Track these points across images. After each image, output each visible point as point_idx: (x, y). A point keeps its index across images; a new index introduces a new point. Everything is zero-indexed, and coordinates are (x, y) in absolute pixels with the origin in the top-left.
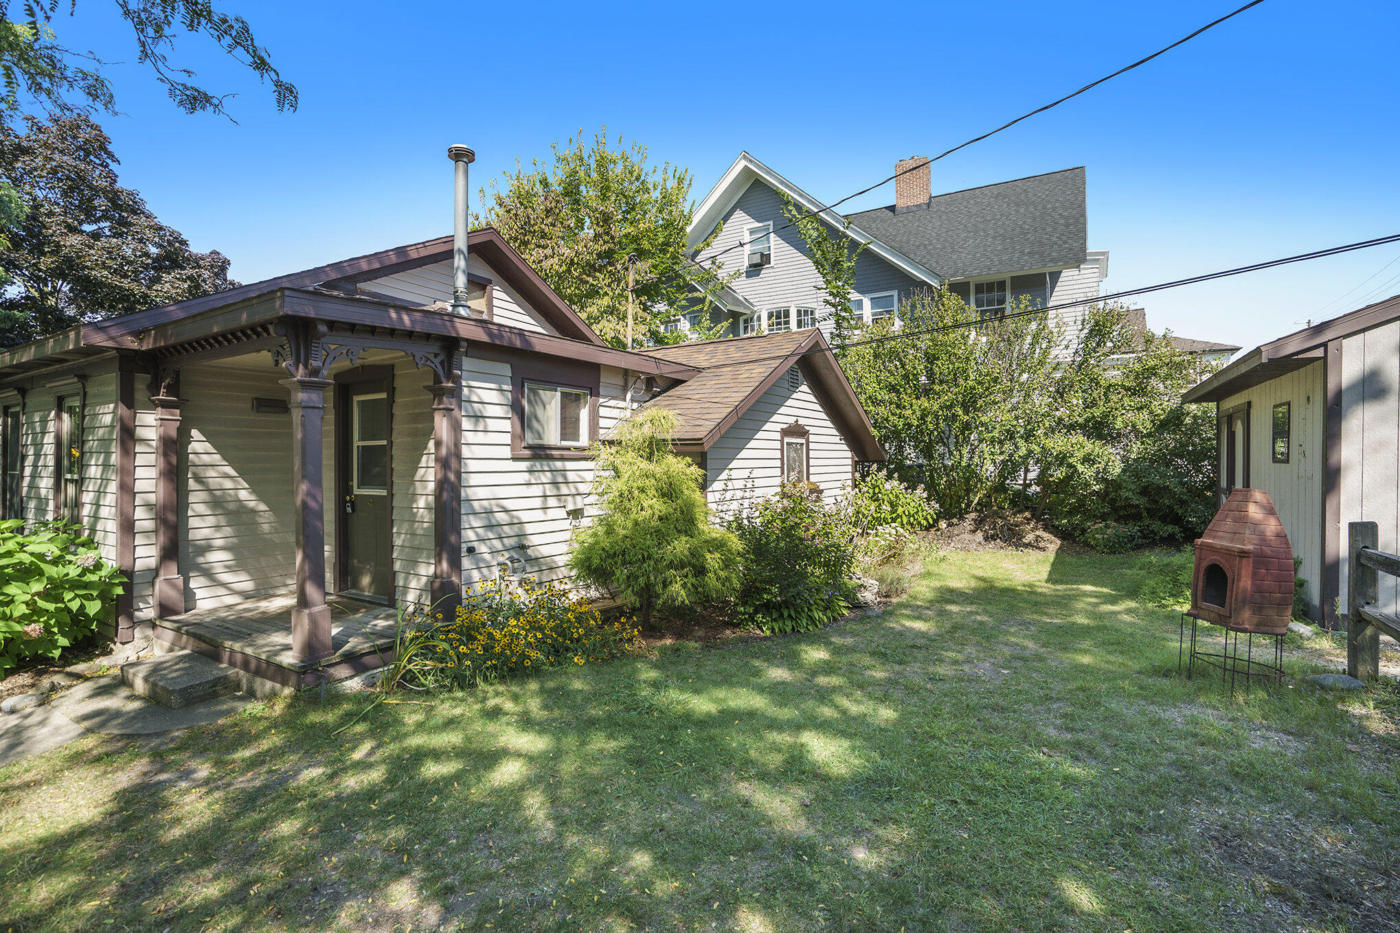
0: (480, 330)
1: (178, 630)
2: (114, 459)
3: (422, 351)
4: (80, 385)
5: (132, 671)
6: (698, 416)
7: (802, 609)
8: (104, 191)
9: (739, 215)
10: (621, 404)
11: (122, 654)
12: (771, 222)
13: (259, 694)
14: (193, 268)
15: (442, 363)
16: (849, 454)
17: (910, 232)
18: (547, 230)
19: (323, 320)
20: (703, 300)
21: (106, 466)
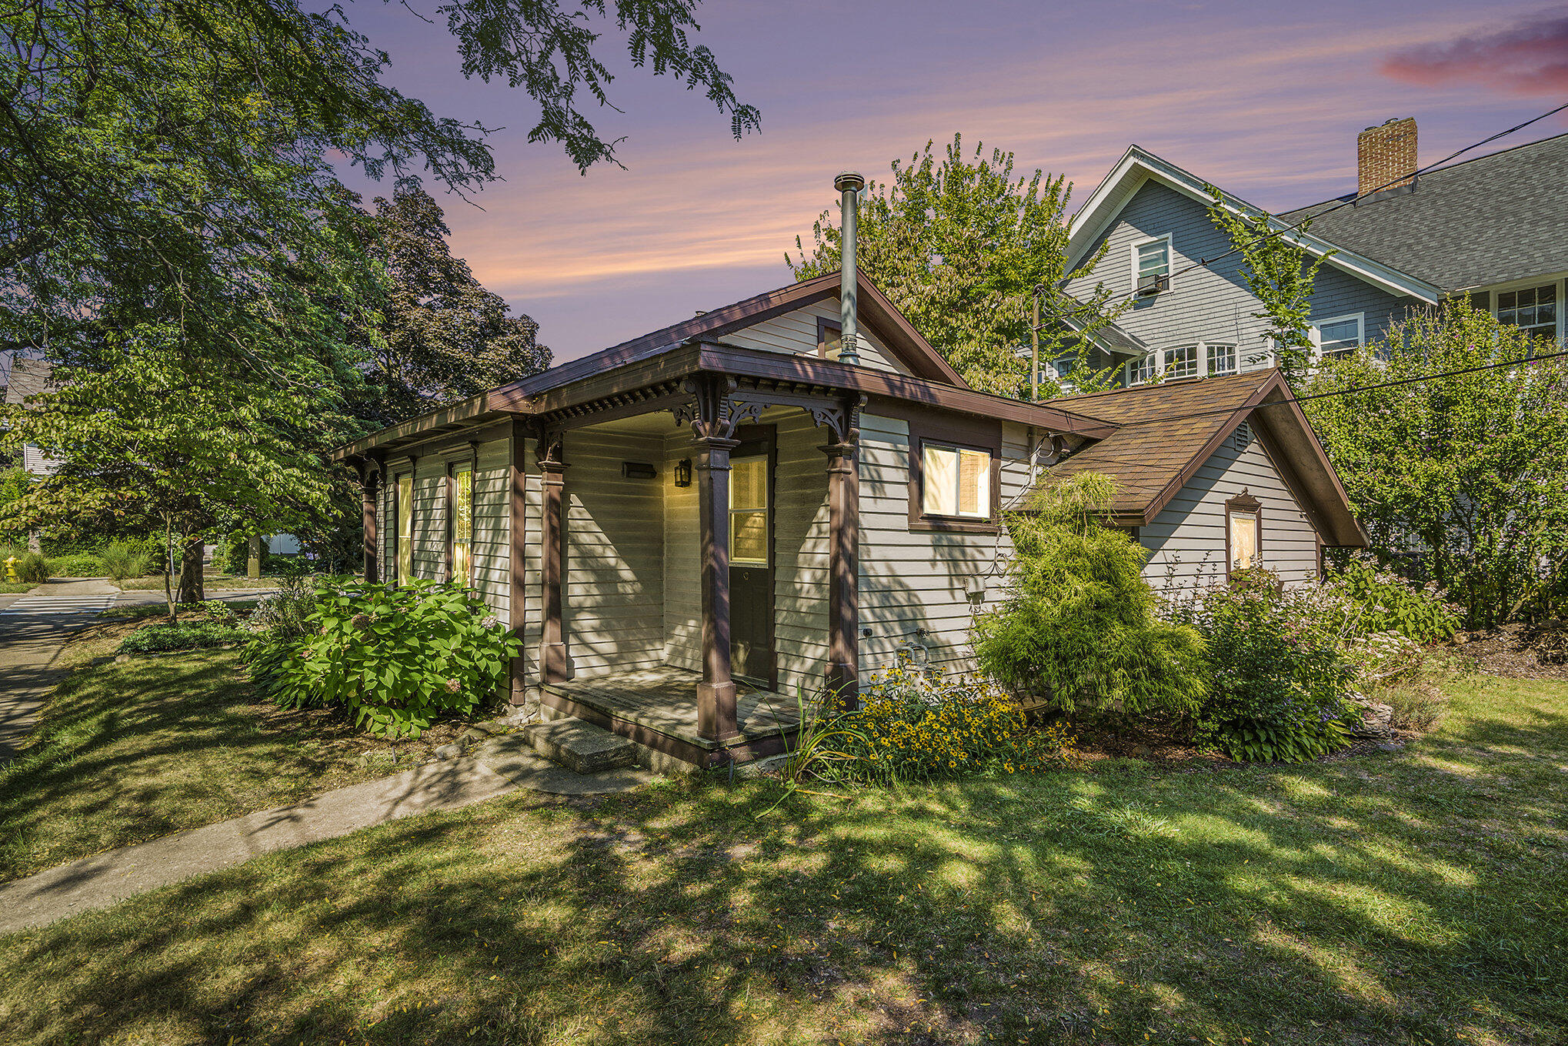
0: (881, 381)
1: (565, 697)
2: (507, 523)
3: (820, 407)
4: (472, 451)
5: (533, 731)
6: (1130, 483)
7: (1286, 732)
8: (439, 262)
9: (1125, 229)
10: (1024, 468)
11: (517, 717)
12: (1170, 235)
13: (656, 768)
14: (514, 333)
15: (840, 420)
16: (1313, 536)
17: (1383, 229)
18: (900, 265)
19: (731, 375)
20: (1078, 341)
21: (496, 530)
